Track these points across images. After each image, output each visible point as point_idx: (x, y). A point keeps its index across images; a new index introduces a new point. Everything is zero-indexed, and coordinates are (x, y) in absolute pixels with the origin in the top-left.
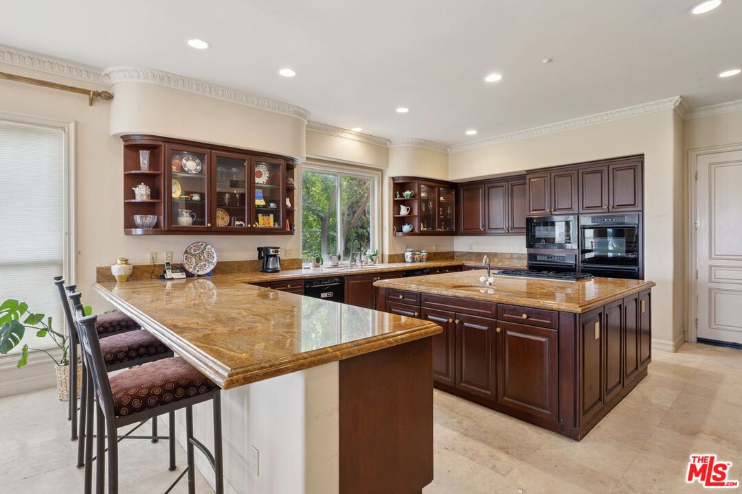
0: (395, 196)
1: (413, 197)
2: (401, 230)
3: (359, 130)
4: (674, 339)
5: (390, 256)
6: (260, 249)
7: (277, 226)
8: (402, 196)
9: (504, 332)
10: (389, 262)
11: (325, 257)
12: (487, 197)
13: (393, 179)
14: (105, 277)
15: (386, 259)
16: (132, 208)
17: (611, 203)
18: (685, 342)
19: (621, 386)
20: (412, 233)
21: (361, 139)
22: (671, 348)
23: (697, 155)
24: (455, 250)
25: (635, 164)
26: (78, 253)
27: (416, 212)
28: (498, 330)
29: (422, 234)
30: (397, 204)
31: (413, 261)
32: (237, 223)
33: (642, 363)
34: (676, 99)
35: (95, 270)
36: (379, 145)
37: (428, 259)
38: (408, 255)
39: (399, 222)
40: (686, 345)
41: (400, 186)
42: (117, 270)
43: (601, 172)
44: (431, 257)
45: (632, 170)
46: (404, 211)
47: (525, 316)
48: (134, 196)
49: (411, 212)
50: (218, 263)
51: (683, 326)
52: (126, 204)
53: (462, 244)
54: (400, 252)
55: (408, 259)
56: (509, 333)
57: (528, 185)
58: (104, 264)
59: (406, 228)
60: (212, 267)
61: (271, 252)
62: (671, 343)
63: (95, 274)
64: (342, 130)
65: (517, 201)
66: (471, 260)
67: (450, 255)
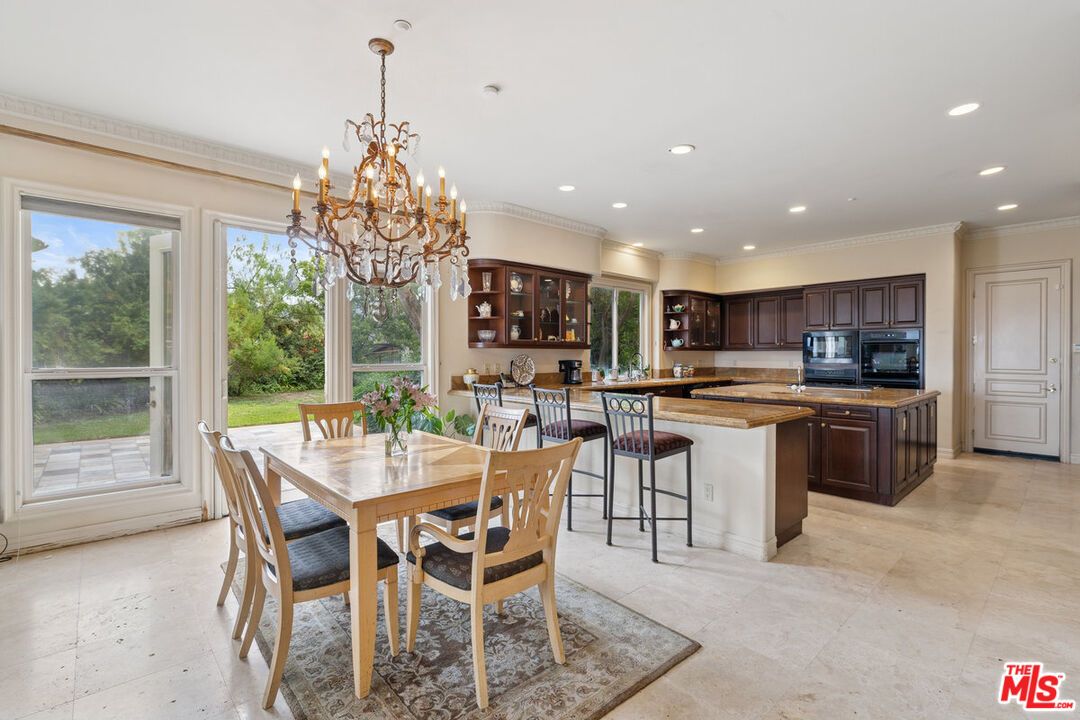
0: (665, 310)
1: (684, 311)
2: (670, 345)
3: (640, 245)
4: (954, 447)
5: (661, 371)
6: (561, 362)
7: (579, 340)
8: (672, 310)
9: (828, 426)
10: (660, 377)
11: (606, 372)
12: (757, 310)
13: (664, 292)
14: (459, 385)
15: (657, 373)
16: (476, 324)
17: (892, 319)
18: (962, 452)
19: (917, 474)
20: (682, 348)
21: (636, 253)
22: (951, 455)
23: (975, 275)
24: (716, 366)
25: (916, 284)
26: (440, 364)
27: (686, 326)
28: (823, 425)
29: (692, 348)
30: (667, 318)
31: (682, 377)
32: (551, 337)
33: (931, 461)
34: (957, 225)
35: (450, 379)
36: (652, 258)
37: (695, 375)
38: (677, 370)
39: (669, 336)
40: (963, 454)
41: (670, 299)
42: (468, 379)
43: (882, 289)
44: (698, 372)
45: (914, 289)
46: (674, 325)
47: (848, 413)
48: (478, 314)
49: (681, 326)
50: (536, 374)
51: (961, 438)
52: (471, 321)
53: (725, 360)
54: (669, 367)
55: (678, 374)
56: (832, 427)
57: (804, 300)
58: (457, 373)
59: (676, 343)
60: (532, 378)
61: (576, 365)
62: (951, 450)
63: (450, 382)
64: (623, 245)
65: (791, 316)
66: (735, 376)
67: (712, 371)
